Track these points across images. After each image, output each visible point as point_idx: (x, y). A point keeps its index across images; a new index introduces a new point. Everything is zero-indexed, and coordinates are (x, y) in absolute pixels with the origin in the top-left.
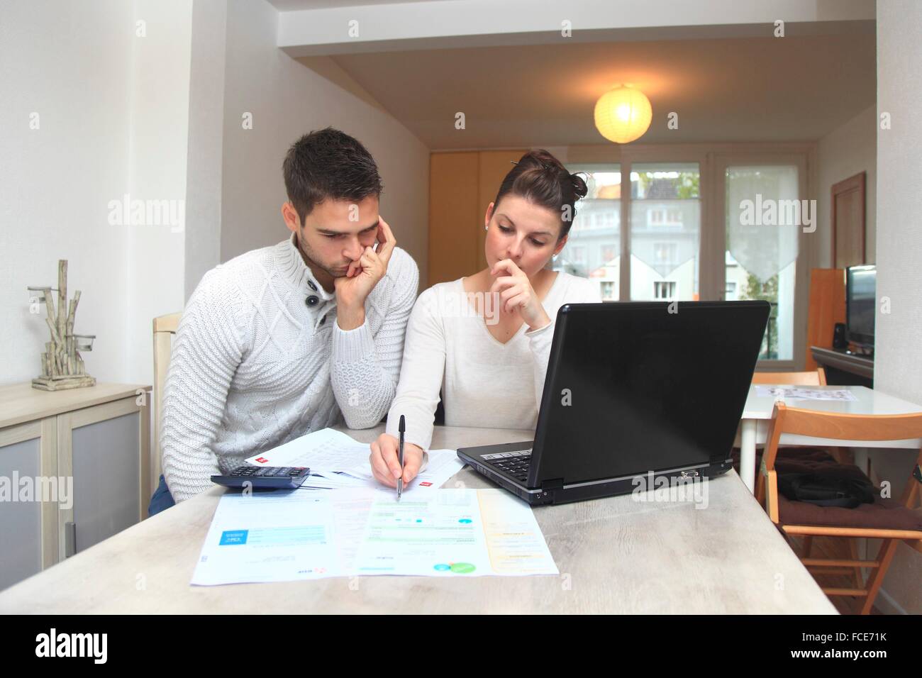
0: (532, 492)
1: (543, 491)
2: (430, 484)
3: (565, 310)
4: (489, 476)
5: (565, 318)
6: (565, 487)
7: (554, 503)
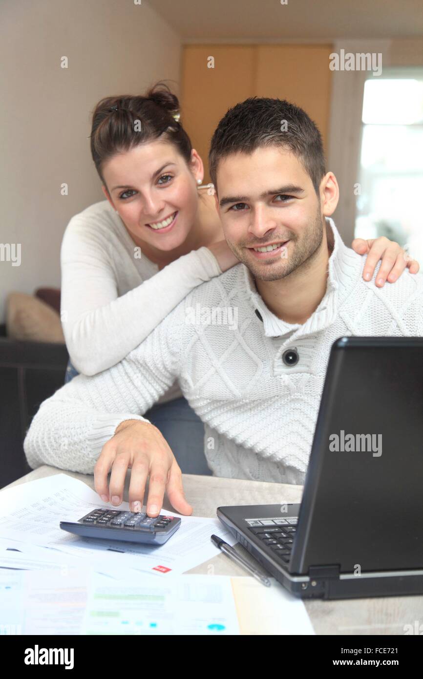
0: (296, 579)
1: (312, 580)
2: (168, 570)
3: (341, 344)
4: (250, 549)
5: (341, 355)
6: (343, 577)
7: (326, 596)
